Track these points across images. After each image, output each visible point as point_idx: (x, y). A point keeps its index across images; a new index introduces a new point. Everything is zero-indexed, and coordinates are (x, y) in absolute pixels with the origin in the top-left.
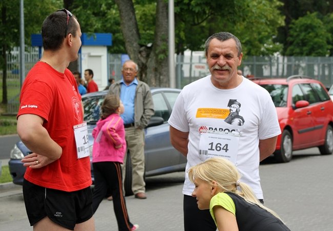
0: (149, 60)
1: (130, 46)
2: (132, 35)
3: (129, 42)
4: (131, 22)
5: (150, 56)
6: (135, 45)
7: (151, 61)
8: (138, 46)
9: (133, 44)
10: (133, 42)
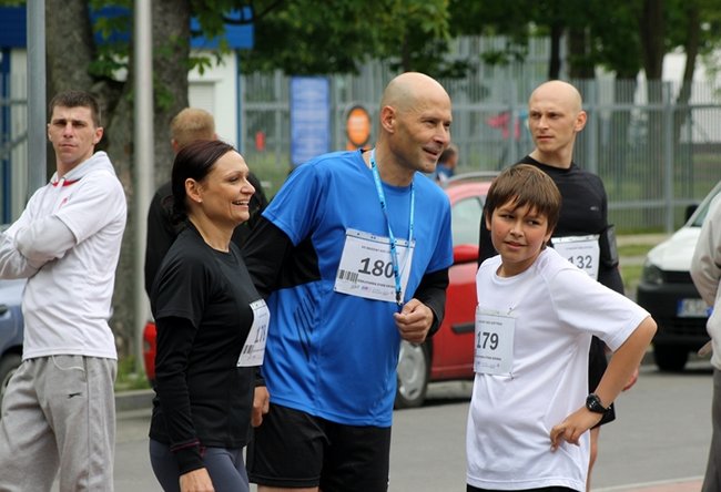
0: (115, 120)
1: (64, 80)
2: (70, 48)
3: (60, 66)
4: (68, 10)
5: (118, 109)
6: (77, 75)
7: (118, 124)
8: (88, 79)
9: (71, 74)
10: (70, 68)
